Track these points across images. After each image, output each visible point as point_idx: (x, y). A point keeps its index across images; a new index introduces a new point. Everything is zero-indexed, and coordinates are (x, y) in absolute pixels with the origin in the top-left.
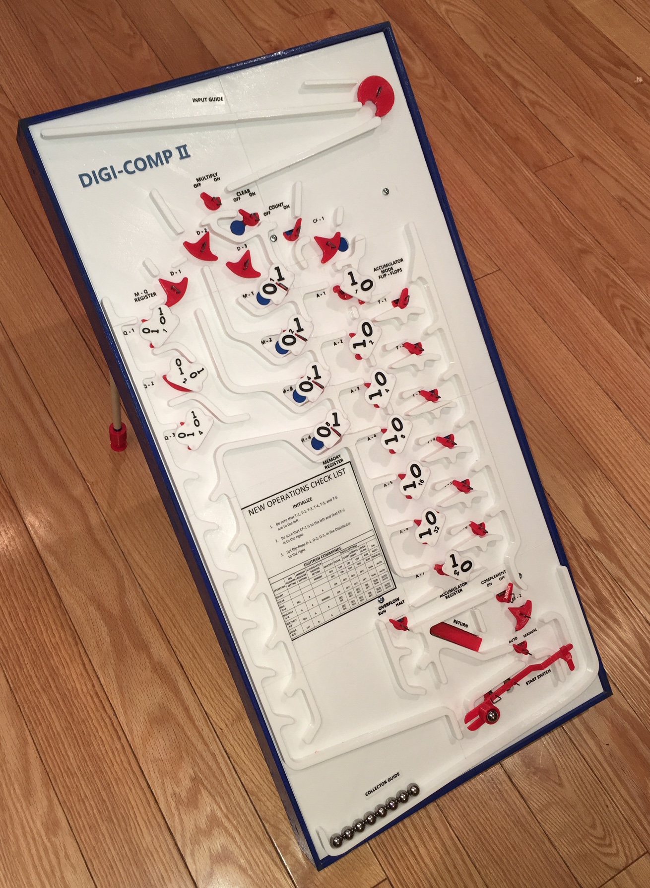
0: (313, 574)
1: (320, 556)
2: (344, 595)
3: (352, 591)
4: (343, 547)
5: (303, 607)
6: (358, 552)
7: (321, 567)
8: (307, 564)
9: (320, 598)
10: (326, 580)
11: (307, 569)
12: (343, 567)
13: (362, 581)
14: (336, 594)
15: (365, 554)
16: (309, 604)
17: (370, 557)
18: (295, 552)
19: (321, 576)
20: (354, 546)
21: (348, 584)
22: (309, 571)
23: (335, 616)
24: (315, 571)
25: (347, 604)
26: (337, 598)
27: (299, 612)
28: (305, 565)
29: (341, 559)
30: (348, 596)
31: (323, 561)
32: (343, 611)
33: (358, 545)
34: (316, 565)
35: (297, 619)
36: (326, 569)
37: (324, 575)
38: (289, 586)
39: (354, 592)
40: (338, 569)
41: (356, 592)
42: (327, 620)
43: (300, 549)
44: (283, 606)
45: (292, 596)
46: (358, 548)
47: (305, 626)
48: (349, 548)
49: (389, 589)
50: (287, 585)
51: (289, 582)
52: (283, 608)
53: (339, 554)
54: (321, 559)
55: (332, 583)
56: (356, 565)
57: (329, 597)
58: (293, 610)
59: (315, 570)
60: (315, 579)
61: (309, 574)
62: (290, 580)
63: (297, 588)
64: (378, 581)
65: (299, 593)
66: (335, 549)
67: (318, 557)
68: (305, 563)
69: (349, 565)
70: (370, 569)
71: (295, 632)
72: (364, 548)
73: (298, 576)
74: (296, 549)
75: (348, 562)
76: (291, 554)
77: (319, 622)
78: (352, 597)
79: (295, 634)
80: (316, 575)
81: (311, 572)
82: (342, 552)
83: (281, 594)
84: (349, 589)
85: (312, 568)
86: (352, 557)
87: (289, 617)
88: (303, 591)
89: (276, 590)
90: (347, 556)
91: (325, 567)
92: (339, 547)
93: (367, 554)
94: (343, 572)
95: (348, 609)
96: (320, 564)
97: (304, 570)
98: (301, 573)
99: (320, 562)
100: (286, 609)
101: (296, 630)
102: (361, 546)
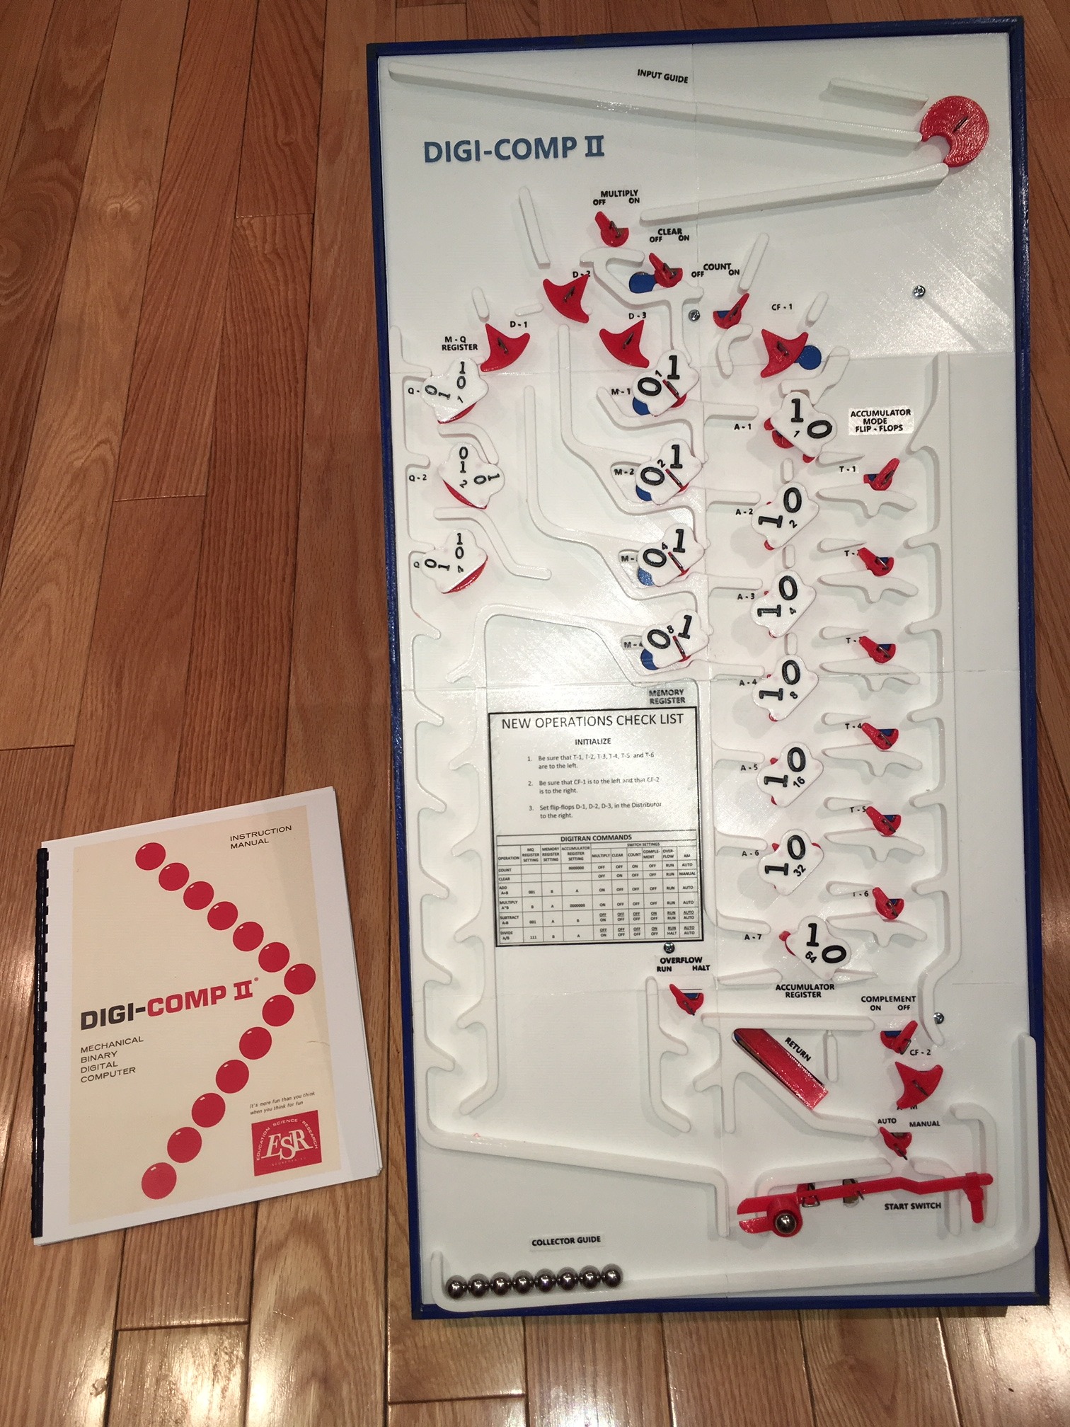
0: (570, 859)
1: (592, 836)
2: (609, 914)
3: (626, 912)
4: (635, 837)
5: (536, 902)
6: (658, 856)
7: (587, 853)
8: (566, 839)
9: (568, 901)
10: (588, 876)
11: (563, 846)
12: (624, 868)
13: (648, 905)
14: (597, 906)
15: (669, 863)
16: (547, 903)
17: (675, 872)
18: (553, 812)
19: (582, 868)
20: (655, 844)
21: (623, 899)
22: (566, 852)
23: (584, 938)
24: (576, 855)
25: (609, 929)
26: (597, 914)
27: (527, 908)
28: (563, 839)
29: (625, 855)
30: (616, 917)
31: (594, 846)
32: (598, 938)
33: (662, 844)
34: (580, 846)
35: (521, 917)
36: (595, 859)
37: (587, 868)
38: (525, 861)
39: (628, 916)
40: (614, 869)
41: (632, 917)
42: (568, 939)
43: (564, 812)
44: (505, 888)
45: (525, 878)
46: (660, 849)
47: (529, 933)
48: (645, 843)
49: (690, 936)
50: (524, 858)
51: (528, 855)
52: (504, 891)
53: (625, 845)
54: (592, 841)
55: (598, 885)
56: (647, 875)
57: (583, 905)
58: (519, 900)
59: (577, 854)
60: (570, 868)
61: (564, 856)
62: (530, 852)
63: (536, 869)
64: (677, 915)
65: (538, 878)
66: (621, 834)
67: (589, 835)
68: (565, 836)
69: (635, 869)
70: (669, 891)
71: (507, 935)
72: (671, 854)
73: (544, 852)
74: (557, 808)
75: (635, 864)
76: (546, 812)
77: (553, 937)
78: (622, 922)
79: (508, 938)
80: (576, 863)
81: (569, 854)
82: (631, 845)
83: (508, 868)
84: (621, 907)
85: (573, 849)
86: (644, 859)
87: (508, 908)
88: (545, 878)
89: (502, 858)
90: (637, 855)
91: (594, 856)
92: (628, 834)
93: (673, 865)
94: (621, 876)
95: (609, 937)
96: (588, 848)
97: (558, 846)
98: (551, 849)
99: (589, 845)
100: (507, 893)
101: (511, 933)
102: (667, 849)
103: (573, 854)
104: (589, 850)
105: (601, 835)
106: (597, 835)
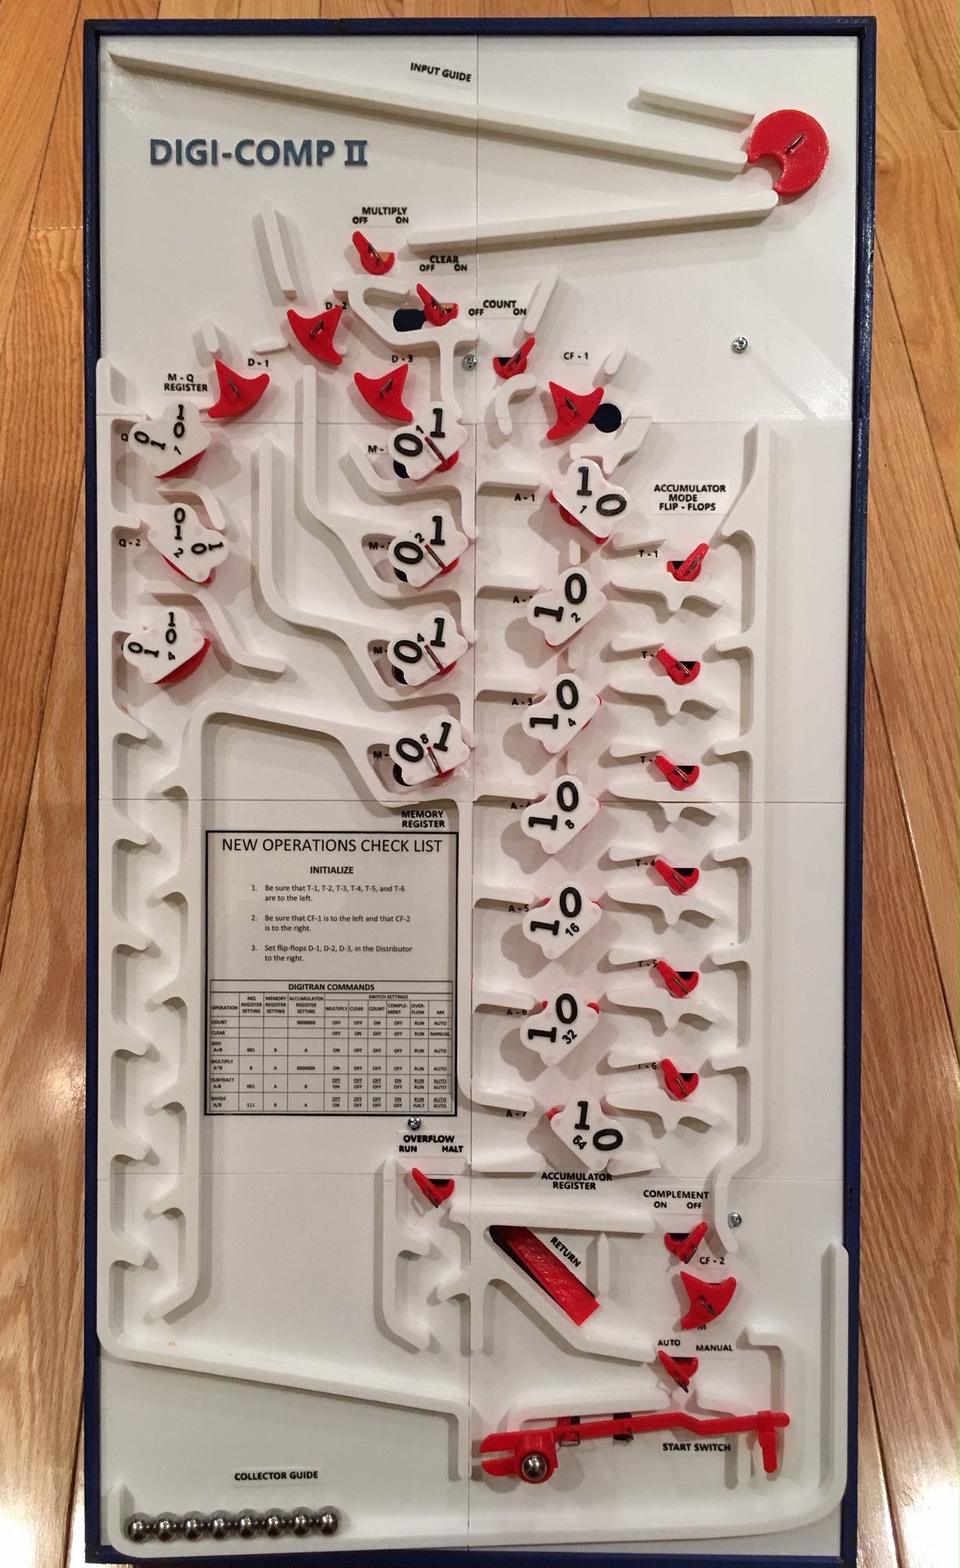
0: (299, 1012)
1: (326, 984)
2: (343, 1079)
3: (364, 1078)
4: (379, 988)
5: (256, 1062)
6: (405, 1012)
7: (320, 1004)
8: (295, 987)
9: (295, 1063)
10: (320, 1033)
11: (291, 995)
12: (364, 1025)
13: (391, 1070)
14: (329, 1069)
15: (419, 1020)
16: (270, 1063)
17: (426, 1032)
18: (281, 954)
19: (314, 1023)
20: (403, 996)
21: (361, 1062)
22: (294, 1003)
23: (310, 1109)
24: (307, 1007)
25: (344, 1098)
26: (329, 1079)
27: (245, 1069)
28: (291, 987)
29: (365, 1008)
30: (352, 1084)
31: (328, 996)
32: (330, 1108)
33: (410, 997)
34: (311, 996)
35: (236, 1080)
36: (329, 1013)
37: (319, 1023)
38: (245, 1011)
39: (367, 1083)
40: (352, 1025)
41: (371, 1084)
42: (292, 1108)
43: (294, 954)
44: (219, 1044)
45: (244, 1033)
46: (408, 1003)
47: (245, 1099)
48: (391, 996)
49: (441, 1110)
50: (243, 1008)
51: (248, 1005)
52: (217, 1047)
53: (366, 997)
54: (326, 990)
55: (331, 1045)
56: (391, 1034)
57: (313, 1068)
58: (235, 1059)
59: (307, 1005)
60: (299, 1023)
61: (292, 1008)
62: (251, 1001)
63: (258, 1022)
64: (425, 1085)
65: (259, 1033)
66: (362, 984)
67: (322, 983)
68: (293, 983)
69: (378, 1026)
70: (417, 1054)
71: (219, 1102)
72: (421, 1009)
73: (268, 1002)
74: (285, 949)
75: (377, 1020)
76: (271, 954)
77: (275, 1105)
78: (359, 1090)
79: (220, 1105)
80: (306, 1016)
81: (297, 1005)
82: (373, 997)
83: (222, 1019)
84: (359, 1072)
85: (302, 999)
86: (389, 1015)
87: (221, 1068)
88: (267, 1033)
89: (216, 1008)
90: (380, 1009)
91: (328, 1009)
92: (370, 984)
93: (423, 1023)
94: (360, 1034)
95: (343, 1108)
96: (322, 999)
97: (285, 995)
98: (276, 998)
99: (322, 995)
100: (221, 1050)
101: (225, 1099)
102: (417, 1003)
103: (303, 1005)
104: (322, 1002)
105: (338, 983)
106: (333, 983)
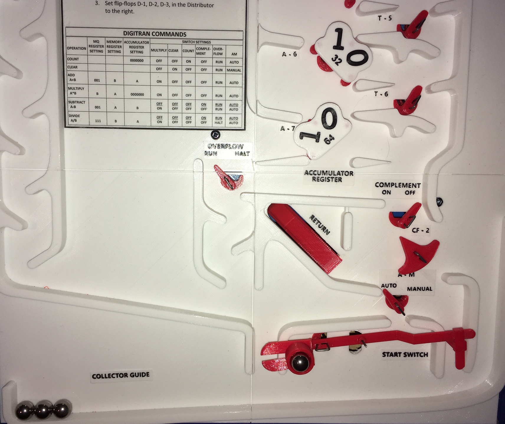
0: (132, 52)
1: (151, 31)
2: (165, 103)
3: (179, 102)
4: (190, 35)
5: (101, 89)
6: (209, 53)
7: (147, 46)
8: (128, 33)
9: (129, 90)
10: (147, 69)
11: (125, 40)
12: (179, 63)
13: (199, 97)
14: (154, 96)
15: (219, 60)
16: (111, 90)
17: (224, 68)
18: (117, 8)
19: (142, 61)
20: (207, 42)
21: (177, 90)
22: (128, 45)
23: (141, 124)
24: (137, 48)
25: (165, 116)
26: (154, 102)
27: (93, 94)
28: (126, 33)
29: (180, 51)
30: (171, 106)
31: (152, 41)
32: (155, 124)
33: (213, 42)
34: (140, 40)
35: (87, 102)
36: (153, 53)
37: (146, 61)
38: (91, 51)
39: (182, 106)
40: (170, 63)
41: (185, 107)
42: (129, 124)
43: (127, 8)
44: (73, 75)
45: (91, 67)
46: (211, 47)
47: (94, 116)
48: (198, 41)
49: (234, 126)
50: (90, 49)
51: (94, 46)
52: (72, 78)
53: (180, 41)
54: (151, 36)
55: (155, 77)
56: (198, 69)
57: (142, 95)
58: (86, 87)
60: (131, 60)
61: (126, 49)
62: (96, 44)
63: (101, 59)
64: (223, 107)
65: (102, 68)
66: (177, 31)
67: (148, 31)
68: (127, 30)
69: (189, 64)
70: (218, 85)
71: (75, 118)
72: (220, 52)
73: (109, 44)
74: (120, 4)
75: (189, 59)
76: (110, 8)
77: (116, 121)
78: (175, 111)
79: (76, 120)
80: (136, 56)
81: (130, 47)
82: (186, 42)
83: (76, 57)
84: (175, 97)
85: (134, 42)
86: (197, 56)
87: (75, 93)
88: (109, 67)
89: (70, 48)
90: (191, 51)
91: (153, 50)
92: (183, 32)
93: (221, 62)
94: (176, 69)
95: (164, 124)
96: (148, 42)
97: (121, 39)
98: (114, 42)
99: (148, 40)
100: (75, 80)
101: (78, 116)
102: (217, 47)
103: (134, 47)
104: (148, 45)
105: (159, 31)
106: (156, 31)
